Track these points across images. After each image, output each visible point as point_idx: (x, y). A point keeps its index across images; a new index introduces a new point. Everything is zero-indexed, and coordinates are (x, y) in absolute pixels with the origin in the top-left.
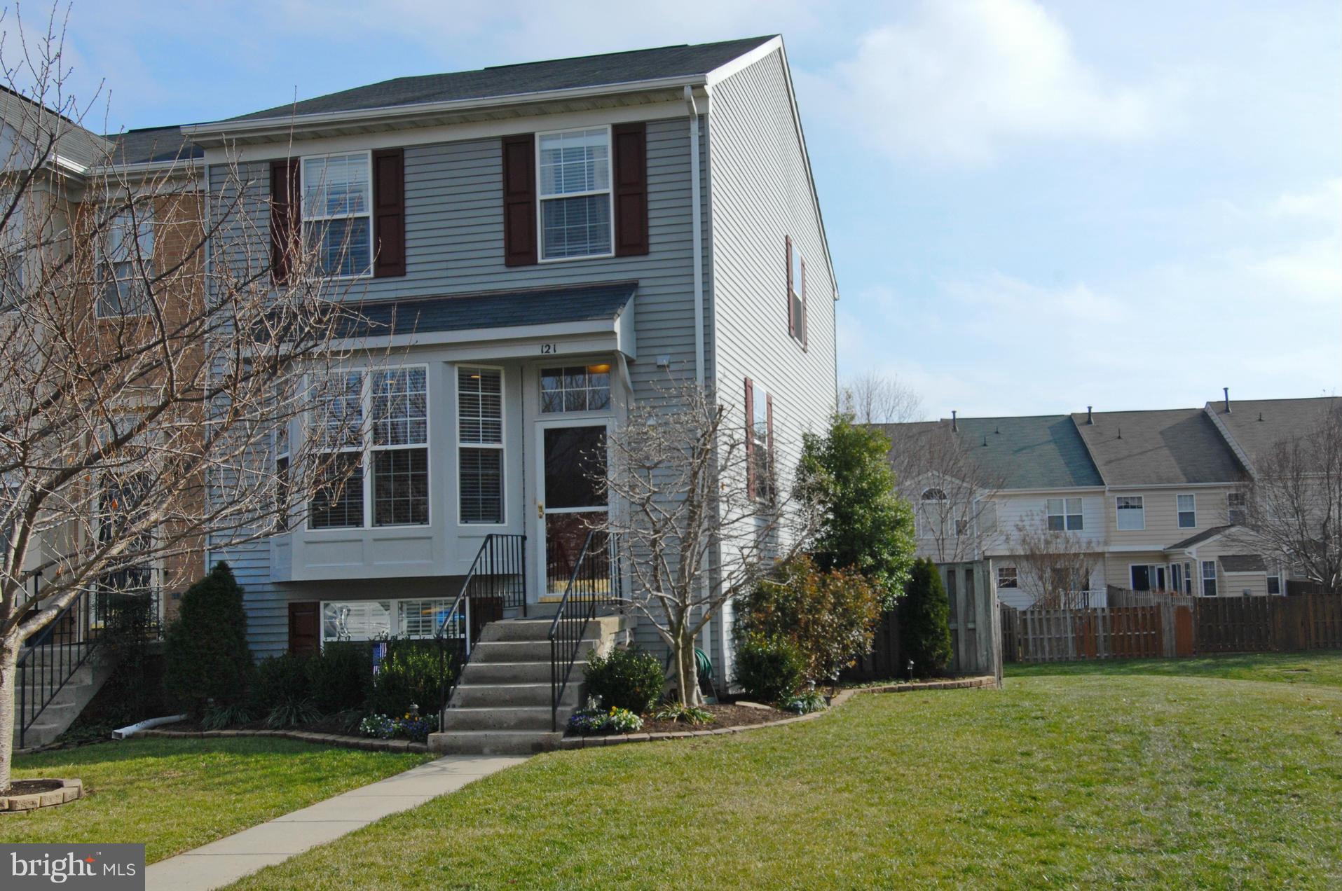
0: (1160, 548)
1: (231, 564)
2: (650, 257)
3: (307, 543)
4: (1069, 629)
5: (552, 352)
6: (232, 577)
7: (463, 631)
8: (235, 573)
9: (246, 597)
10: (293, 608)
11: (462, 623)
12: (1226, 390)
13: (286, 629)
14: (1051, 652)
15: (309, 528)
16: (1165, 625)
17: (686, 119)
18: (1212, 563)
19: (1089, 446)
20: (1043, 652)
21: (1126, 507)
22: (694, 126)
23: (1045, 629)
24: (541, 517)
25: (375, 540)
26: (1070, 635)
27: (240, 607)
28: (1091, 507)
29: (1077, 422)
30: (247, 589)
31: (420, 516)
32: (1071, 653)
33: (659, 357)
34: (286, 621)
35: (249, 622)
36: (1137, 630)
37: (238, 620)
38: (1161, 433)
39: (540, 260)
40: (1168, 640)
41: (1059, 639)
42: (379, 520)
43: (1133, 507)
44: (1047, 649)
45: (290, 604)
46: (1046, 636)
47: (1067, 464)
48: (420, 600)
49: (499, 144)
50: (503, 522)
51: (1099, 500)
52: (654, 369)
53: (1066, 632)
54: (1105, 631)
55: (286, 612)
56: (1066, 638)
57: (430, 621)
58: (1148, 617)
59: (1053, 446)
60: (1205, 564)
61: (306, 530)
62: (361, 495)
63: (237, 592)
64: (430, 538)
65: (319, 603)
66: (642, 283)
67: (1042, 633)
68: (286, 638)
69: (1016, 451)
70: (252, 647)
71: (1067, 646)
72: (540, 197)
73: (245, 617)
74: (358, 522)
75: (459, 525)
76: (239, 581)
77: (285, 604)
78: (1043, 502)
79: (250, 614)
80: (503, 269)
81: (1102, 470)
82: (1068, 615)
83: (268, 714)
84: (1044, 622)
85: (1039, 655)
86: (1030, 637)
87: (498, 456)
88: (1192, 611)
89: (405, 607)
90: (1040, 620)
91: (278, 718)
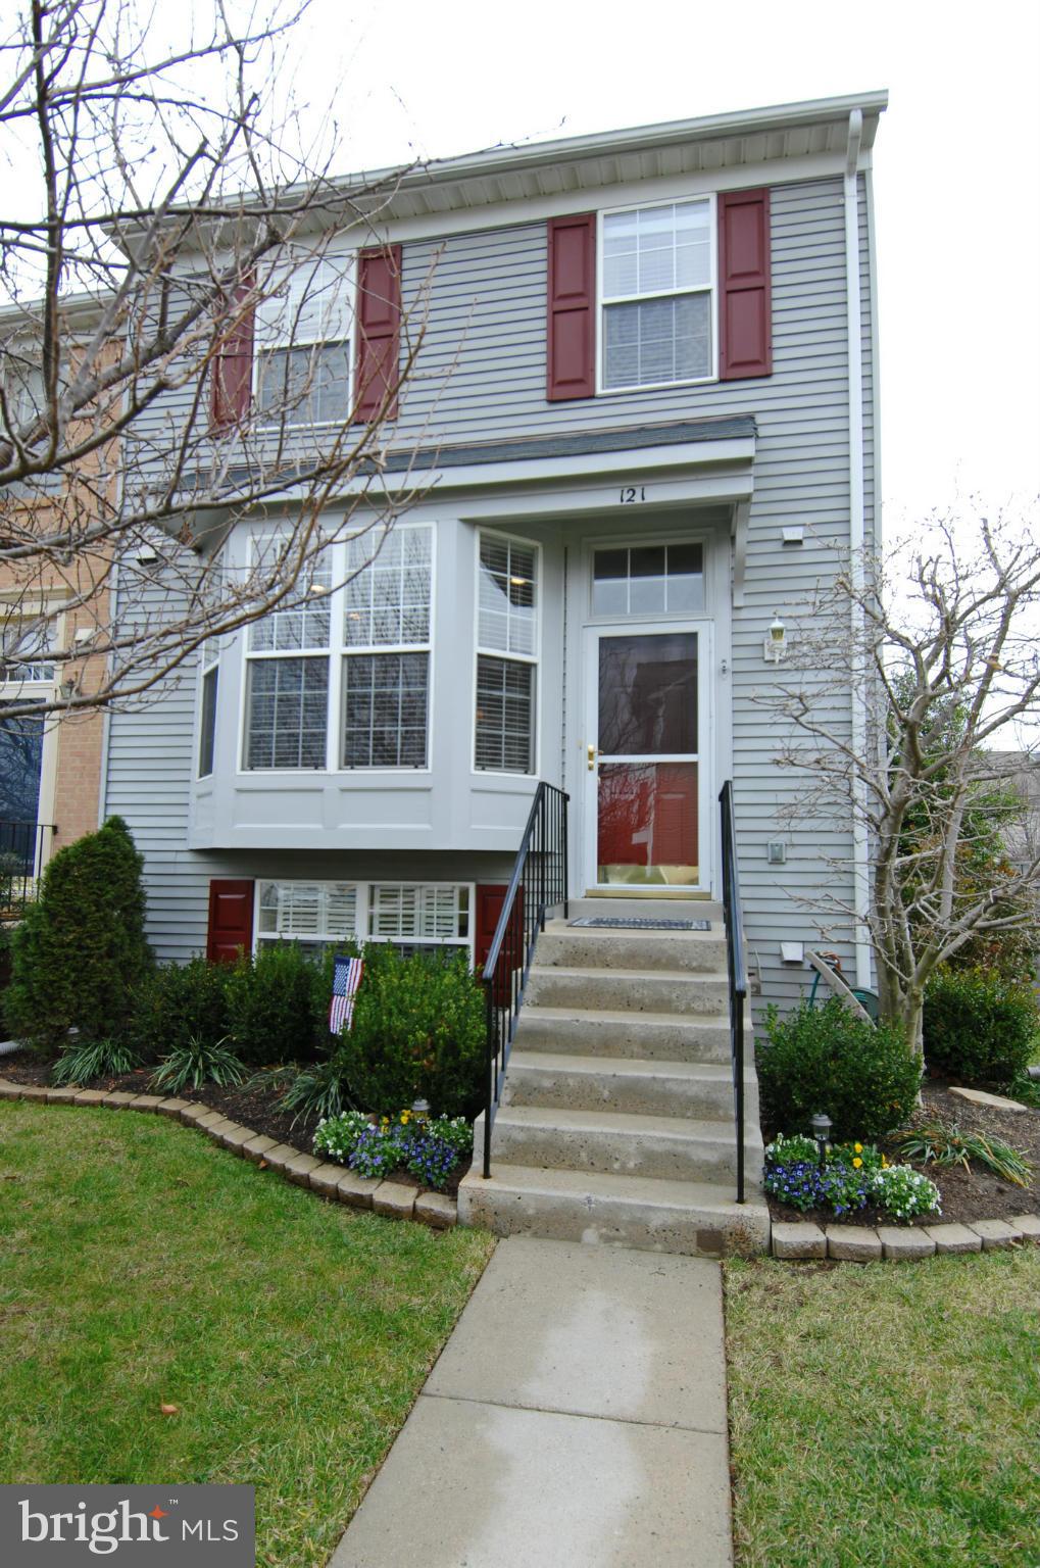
1: (129, 822)
2: (774, 380)
3: (239, 791)
5: (638, 500)
6: (130, 841)
7: (463, 932)
8: (134, 833)
9: (146, 869)
10: (217, 887)
11: (464, 920)
13: (205, 917)
15: (243, 769)
17: (839, 179)
22: (851, 186)
24: (591, 768)
25: (343, 790)
27: (136, 882)
30: (148, 857)
31: (415, 754)
33: (784, 530)
34: (206, 905)
35: (149, 904)
37: (134, 904)
39: (599, 391)
42: (352, 760)
45: (213, 882)
48: (402, 884)
49: (543, 232)
50: (534, 773)
52: (778, 547)
55: (206, 893)
57: (412, 916)
61: (239, 772)
62: (324, 724)
63: (135, 862)
64: (428, 790)
65: (253, 883)
66: (759, 419)
68: (205, 929)
70: (151, 941)
72: (602, 298)
73: (142, 895)
74: (318, 762)
75: (474, 772)
76: (139, 845)
77: (207, 881)
79: (151, 893)
80: (544, 406)
83: (158, 1062)
87: (528, 676)
89: (377, 893)
91: (175, 1072)
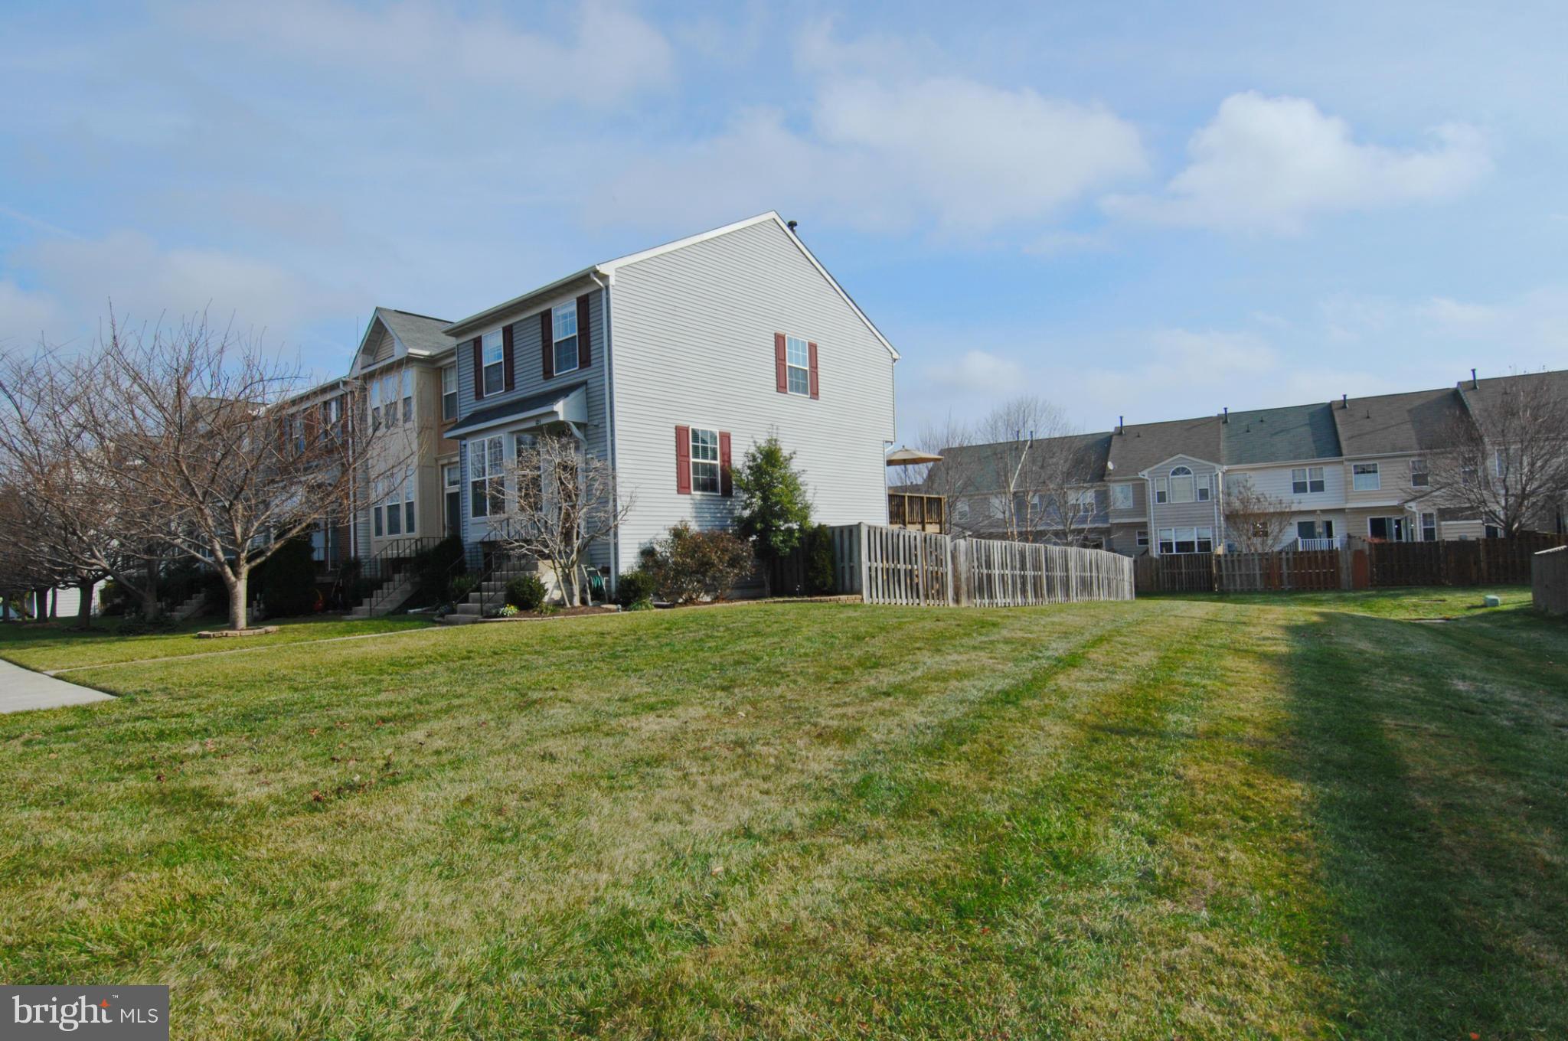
0: (1395, 503)
4: (1257, 568)
12: (1473, 371)
14: (1241, 585)
16: (1343, 564)
18: (1431, 515)
19: (1339, 427)
20: (1235, 585)
21: (1363, 472)
22: (604, 293)
23: (1236, 568)
26: (1258, 572)
28: (1331, 473)
29: (1334, 407)
32: (1259, 584)
36: (1317, 568)
38: (1409, 411)
40: (1345, 576)
41: (1248, 575)
43: (1369, 472)
44: (1238, 582)
46: (1237, 573)
47: (1314, 442)
51: (1339, 468)
53: (1254, 569)
54: (1288, 569)
56: (1254, 575)
58: (1327, 558)
59: (1308, 428)
60: (1425, 515)
67: (1234, 570)
69: (1272, 435)
71: (1255, 580)
72: (554, 341)
78: (1289, 472)
81: (1344, 444)
82: (1256, 558)
84: (1236, 564)
85: (1232, 587)
86: (1224, 573)
88: (1367, 553)
90: (1233, 561)
